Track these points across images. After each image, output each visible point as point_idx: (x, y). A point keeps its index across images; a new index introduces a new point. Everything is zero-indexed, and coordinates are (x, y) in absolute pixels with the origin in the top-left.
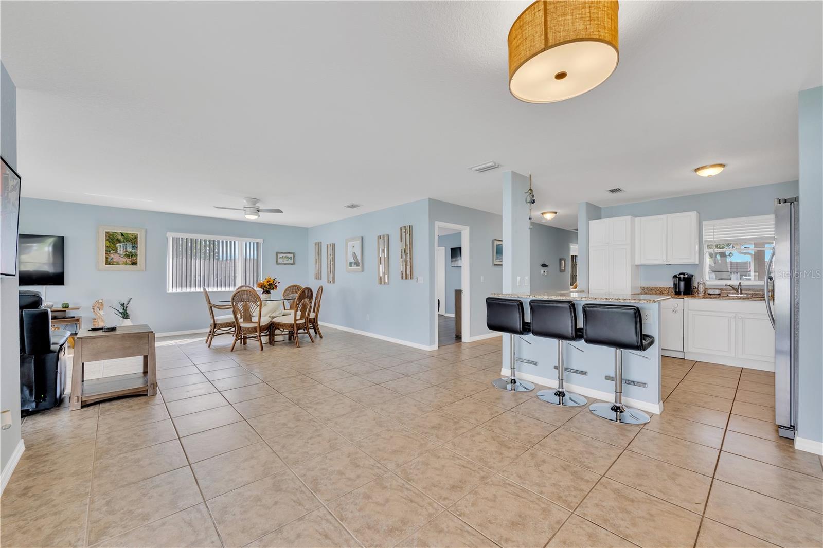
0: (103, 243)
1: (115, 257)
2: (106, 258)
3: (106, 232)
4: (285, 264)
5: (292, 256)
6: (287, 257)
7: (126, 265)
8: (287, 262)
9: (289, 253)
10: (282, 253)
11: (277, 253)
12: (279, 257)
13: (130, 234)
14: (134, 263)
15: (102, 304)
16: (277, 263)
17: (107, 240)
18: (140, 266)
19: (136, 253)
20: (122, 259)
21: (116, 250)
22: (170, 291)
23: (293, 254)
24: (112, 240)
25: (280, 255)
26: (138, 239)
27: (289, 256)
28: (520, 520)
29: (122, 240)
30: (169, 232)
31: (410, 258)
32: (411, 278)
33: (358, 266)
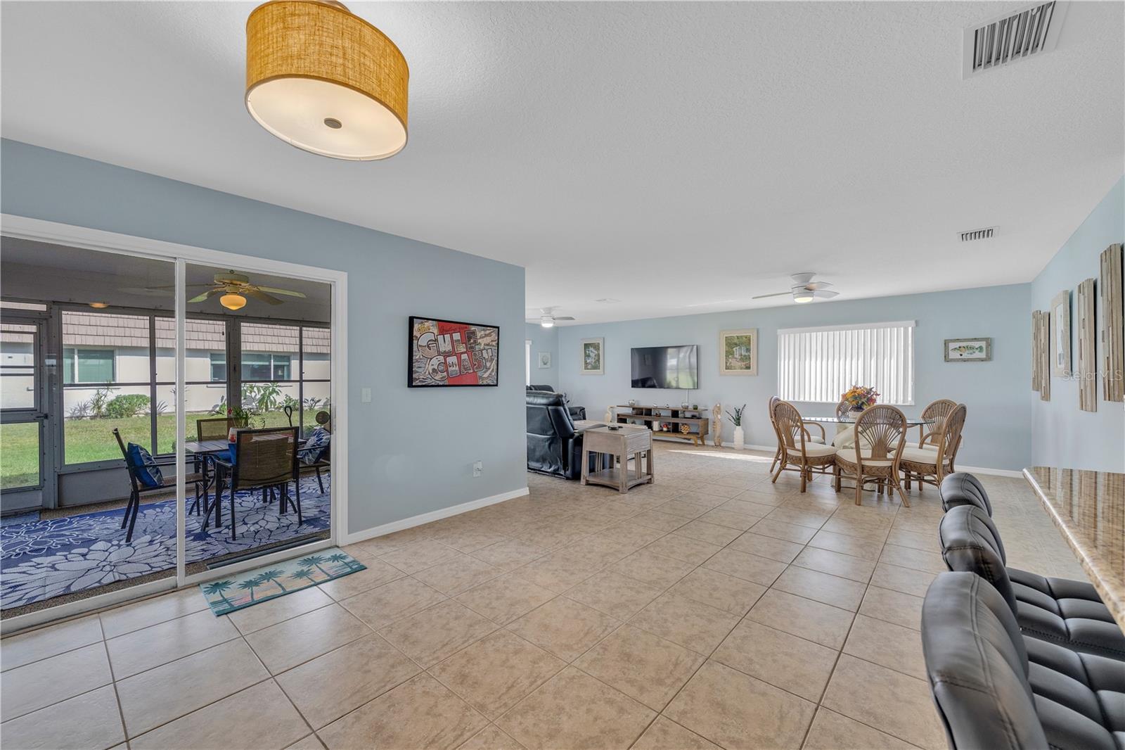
0: (724, 348)
1: (733, 362)
2: (726, 363)
3: (726, 337)
4: (965, 360)
5: (983, 344)
6: (972, 348)
7: (742, 369)
8: (970, 356)
9: (976, 339)
10: (958, 341)
11: (946, 343)
12: (950, 349)
13: (744, 336)
14: (748, 368)
15: (719, 408)
16: (947, 359)
17: (726, 345)
18: (753, 370)
19: (749, 356)
20: (738, 363)
21: (732, 354)
23: (986, 340)
24: (731, 344)
25: (952, 345)
26: (751, 340)
27: (977, 344)
28: (384, 736)
29: (738, 343)
30: (780, 328)
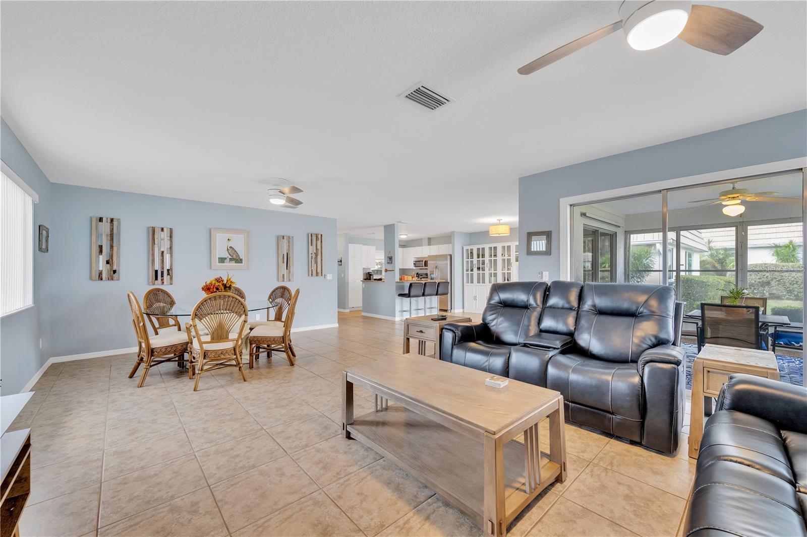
31: (322, 260)
32: (322, 275)
33: (238, 263)
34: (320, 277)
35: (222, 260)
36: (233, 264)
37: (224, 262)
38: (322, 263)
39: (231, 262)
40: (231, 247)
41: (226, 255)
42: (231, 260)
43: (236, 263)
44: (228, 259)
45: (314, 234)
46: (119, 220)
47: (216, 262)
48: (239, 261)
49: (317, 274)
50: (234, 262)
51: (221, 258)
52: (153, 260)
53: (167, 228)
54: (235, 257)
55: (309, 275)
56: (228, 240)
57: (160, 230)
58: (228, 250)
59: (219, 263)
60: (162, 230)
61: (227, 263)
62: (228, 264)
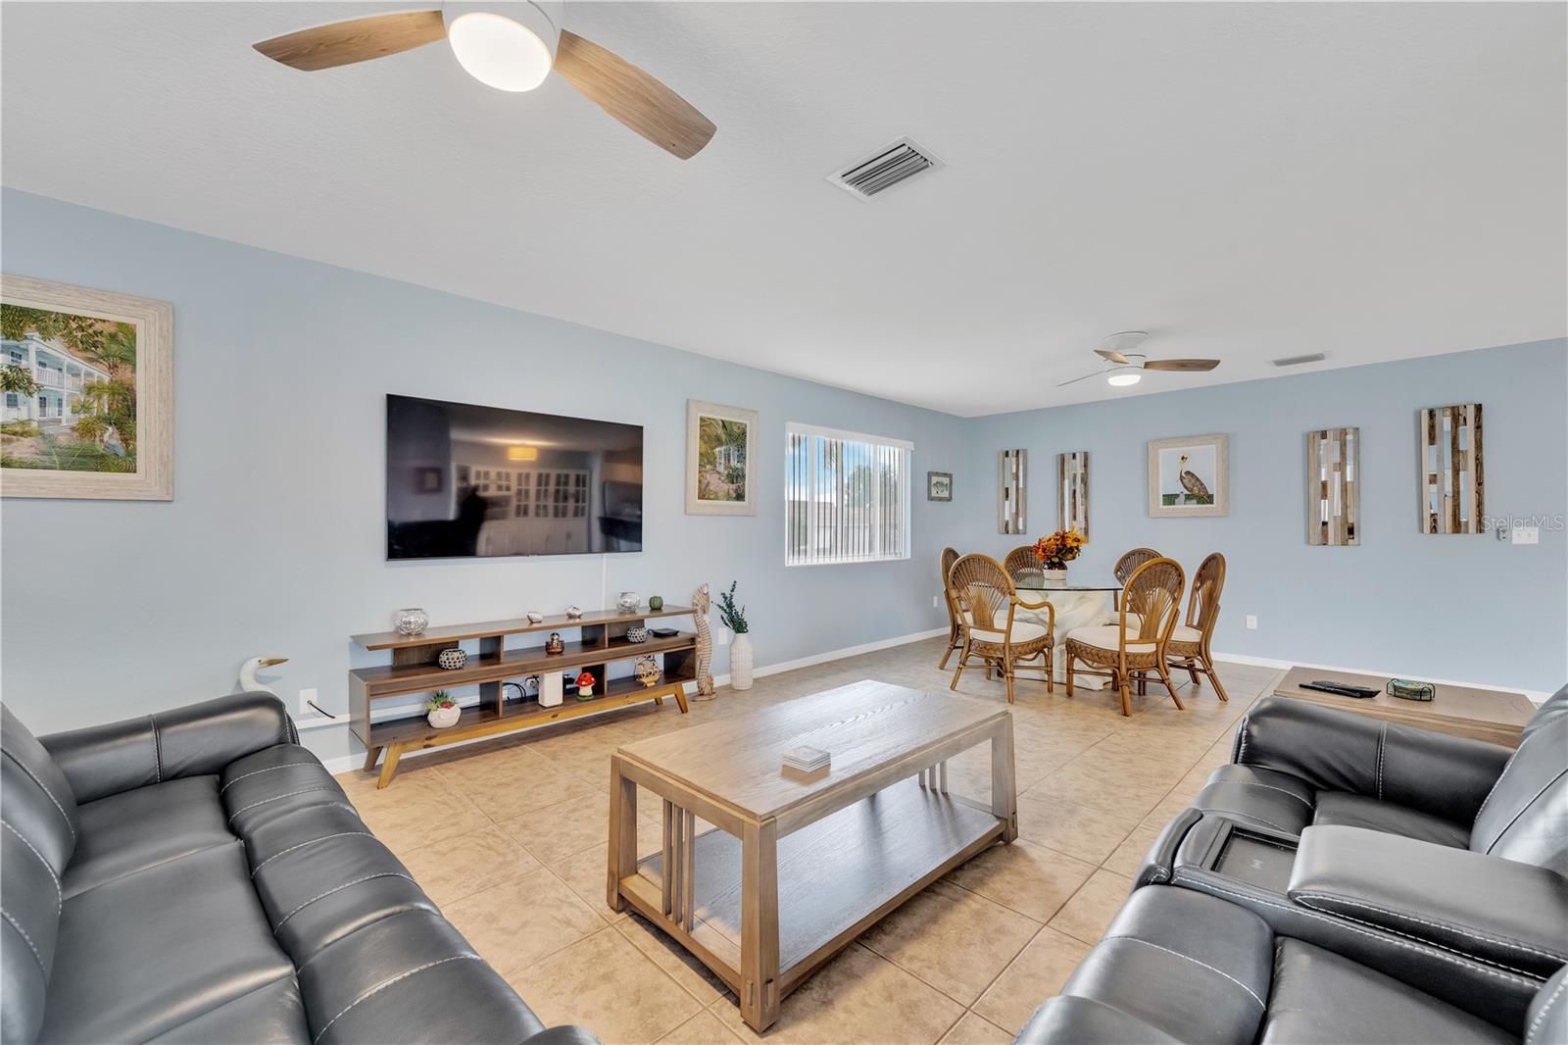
0: (696, 446)
1: (713, 481)
2: (700, 482)
3: (702, 419)
4: (940, 499)
5: (946, 480)
6: (943, 485)
7: (728, 500)
8: (942, 495)
9: (945, 474)
10: (937, 474)
11: (930, 475)
12: (932, 484)
13: (736, 423)
14: (740, 497)
16: (930, 498)
17: (701, 438)
18: (750, 503)
19: (743, 470)
20: (722, 484)
21: (714, 462)
22: (790, 564)
23: (950, 476)
24: (710, 439)
25: (935, 479)
26: (748, 436)
29: (724, 437)
30: (788, 421)
31: (1480, 484)
32: (1480, 529)
33: (1203, 503)
34: (1470, 538)
35: (1170, 499)
36: (1193, 506)
37: (1174, 504)
38: (1479, 493)
39: (1188, 502)
40: (1188, 473)
41: (1178, 488)
42: (1188, 498)
43: (1198, 503)
44: (1182, 497)
45: (1443, 409)
46: (1025, 451)
47: (1158, 504)
48: (1206, 498)
49: (1457, 526)
50: (1195, 501)
51: (1168, 495)
52: (1063, 505)
53: (1080, 453)
54: (1196, 491)
55: (1422, 530)
56: (1183, 458)
57: (1071, 456)
58: (1182, 478)
59: (1164, 504)
60: (1074, 456)
61: (1180, 504)
62: (1185, 506)
